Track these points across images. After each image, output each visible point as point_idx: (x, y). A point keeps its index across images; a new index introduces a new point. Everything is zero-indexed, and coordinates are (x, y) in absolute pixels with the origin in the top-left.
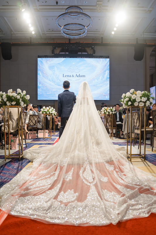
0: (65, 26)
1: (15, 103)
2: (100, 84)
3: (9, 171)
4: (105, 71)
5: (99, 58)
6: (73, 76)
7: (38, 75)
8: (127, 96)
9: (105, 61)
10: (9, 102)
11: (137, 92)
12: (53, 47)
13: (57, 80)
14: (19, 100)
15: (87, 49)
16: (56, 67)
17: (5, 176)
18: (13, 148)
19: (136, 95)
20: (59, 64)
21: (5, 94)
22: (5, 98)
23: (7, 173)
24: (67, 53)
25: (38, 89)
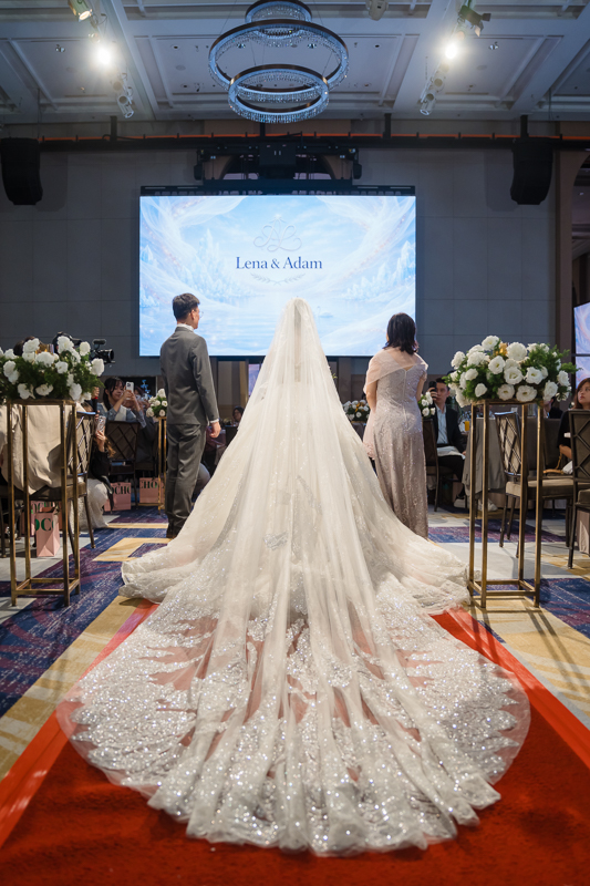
0: (245, 77)
1: (51, 389)
2: (378, 295)
3: (27, 646)
4: (400, 245)
5: (377, 194)
6: (275, 264)
7: (141, 262)
8: (470, 362)
9: (397, 205)
10: (28, 388)
11: (511, 346)
12: (198, 152)
13: (214, 280)
14: (64, 377)
15: (330, 161)
16: (208, 231)
17: (9, 669)
18: (44, 552)
19: (505, 358)
20: (221, 217)
21: (14, 357)
22: (11, 373)
23: (17, 654)
24: (253, 176)
25: (141, 315)
